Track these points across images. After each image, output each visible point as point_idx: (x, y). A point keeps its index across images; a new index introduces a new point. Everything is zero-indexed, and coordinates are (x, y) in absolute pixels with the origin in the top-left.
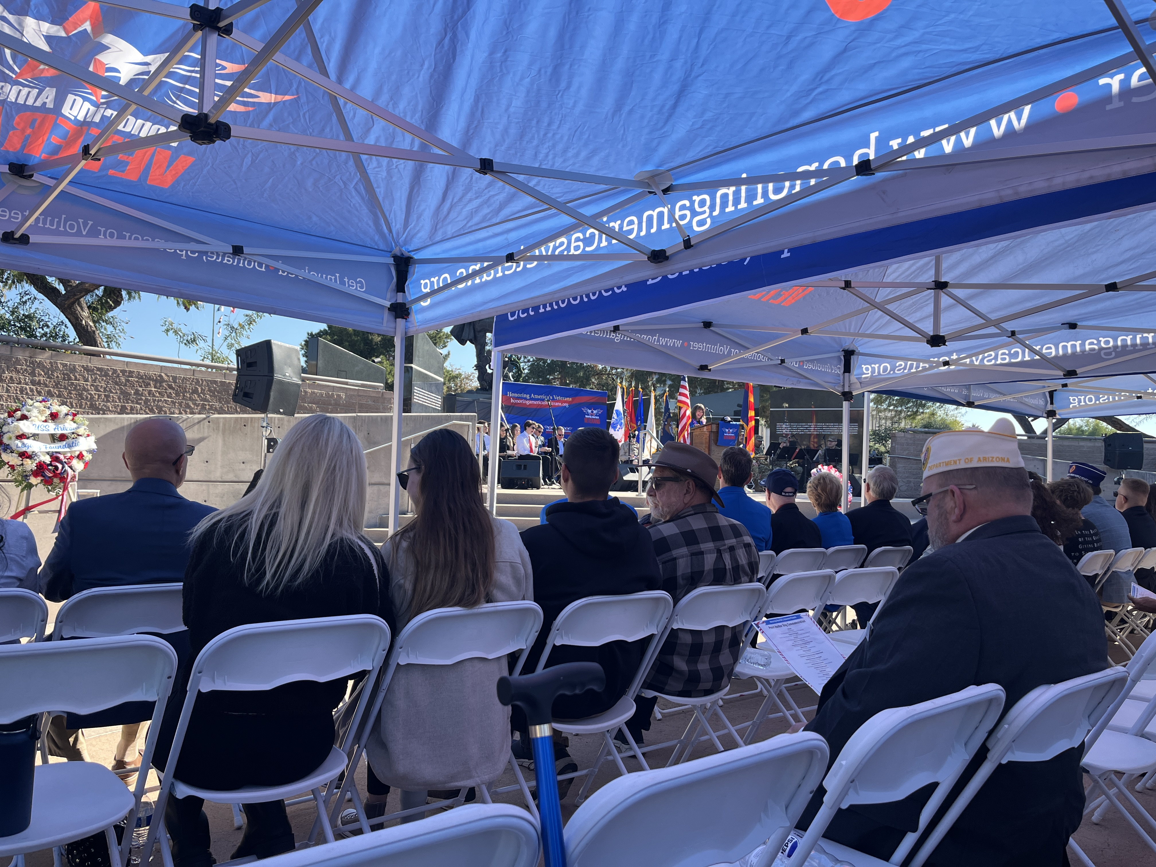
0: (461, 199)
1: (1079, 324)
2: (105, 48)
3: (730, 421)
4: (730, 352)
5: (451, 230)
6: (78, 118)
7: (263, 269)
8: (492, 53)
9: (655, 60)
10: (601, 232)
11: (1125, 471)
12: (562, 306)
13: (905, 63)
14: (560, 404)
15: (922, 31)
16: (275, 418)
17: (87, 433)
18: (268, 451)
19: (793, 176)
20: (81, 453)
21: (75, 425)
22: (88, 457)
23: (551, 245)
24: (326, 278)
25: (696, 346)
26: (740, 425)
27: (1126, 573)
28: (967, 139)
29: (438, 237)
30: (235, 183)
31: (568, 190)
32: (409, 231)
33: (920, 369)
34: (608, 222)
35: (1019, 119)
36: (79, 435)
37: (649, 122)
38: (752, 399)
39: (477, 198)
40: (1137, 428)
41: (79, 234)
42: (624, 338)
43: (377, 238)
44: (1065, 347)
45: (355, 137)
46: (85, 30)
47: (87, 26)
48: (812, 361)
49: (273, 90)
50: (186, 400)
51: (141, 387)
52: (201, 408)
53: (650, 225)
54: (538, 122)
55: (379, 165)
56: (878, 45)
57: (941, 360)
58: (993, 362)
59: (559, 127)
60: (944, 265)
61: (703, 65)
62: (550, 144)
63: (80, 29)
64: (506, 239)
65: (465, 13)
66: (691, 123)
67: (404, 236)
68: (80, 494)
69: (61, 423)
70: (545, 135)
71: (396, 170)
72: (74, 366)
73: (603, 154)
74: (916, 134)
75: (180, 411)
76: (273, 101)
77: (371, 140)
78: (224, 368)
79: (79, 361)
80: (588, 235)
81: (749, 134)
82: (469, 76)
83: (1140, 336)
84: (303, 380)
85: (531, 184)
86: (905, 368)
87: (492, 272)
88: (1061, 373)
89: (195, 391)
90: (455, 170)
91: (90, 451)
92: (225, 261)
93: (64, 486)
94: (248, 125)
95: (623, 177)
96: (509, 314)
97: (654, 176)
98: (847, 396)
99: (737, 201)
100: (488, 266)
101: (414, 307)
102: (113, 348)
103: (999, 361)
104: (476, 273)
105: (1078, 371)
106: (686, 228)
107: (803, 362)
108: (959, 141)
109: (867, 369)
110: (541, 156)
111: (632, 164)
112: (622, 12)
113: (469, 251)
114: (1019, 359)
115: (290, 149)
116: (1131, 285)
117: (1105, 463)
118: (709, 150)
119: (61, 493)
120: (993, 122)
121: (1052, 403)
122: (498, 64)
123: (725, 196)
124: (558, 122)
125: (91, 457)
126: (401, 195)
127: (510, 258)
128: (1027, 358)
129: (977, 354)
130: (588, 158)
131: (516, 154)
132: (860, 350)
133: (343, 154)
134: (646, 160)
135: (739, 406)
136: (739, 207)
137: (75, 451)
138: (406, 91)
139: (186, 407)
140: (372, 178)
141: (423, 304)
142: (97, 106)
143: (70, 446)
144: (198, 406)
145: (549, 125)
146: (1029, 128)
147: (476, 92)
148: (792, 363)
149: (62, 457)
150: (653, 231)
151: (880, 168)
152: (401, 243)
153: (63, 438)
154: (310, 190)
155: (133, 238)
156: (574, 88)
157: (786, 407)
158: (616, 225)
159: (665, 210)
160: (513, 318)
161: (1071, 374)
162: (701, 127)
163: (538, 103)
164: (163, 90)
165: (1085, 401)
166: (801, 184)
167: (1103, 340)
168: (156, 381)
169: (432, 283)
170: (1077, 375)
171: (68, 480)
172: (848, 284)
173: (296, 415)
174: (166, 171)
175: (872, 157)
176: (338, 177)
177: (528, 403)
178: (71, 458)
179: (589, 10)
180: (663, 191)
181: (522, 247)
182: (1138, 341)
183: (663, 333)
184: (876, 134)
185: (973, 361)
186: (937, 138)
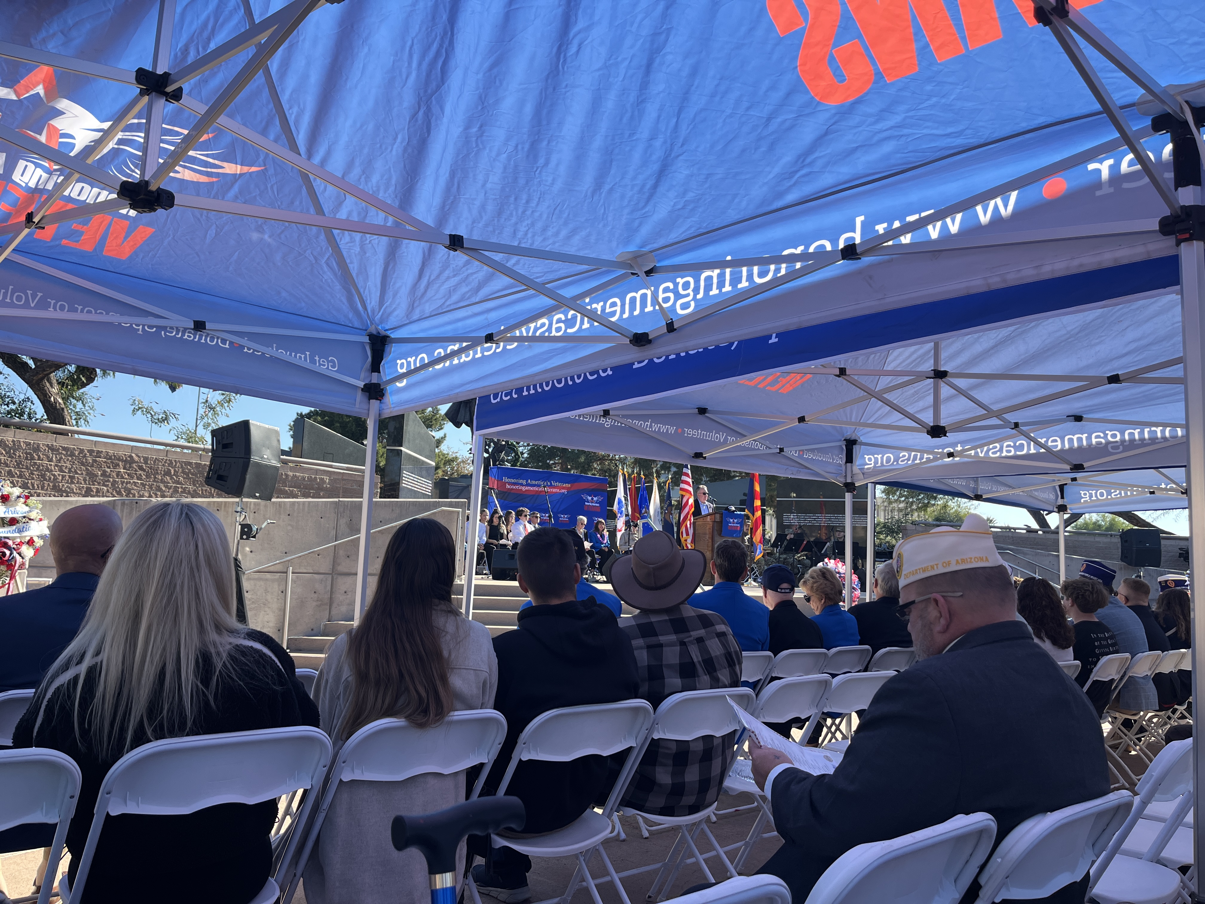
0: (438, 277)
1: (1084, 416)
2: (60, 113)
3: (734, 511)
4: (726, 439)
5: (428, 308)
6: (30, 185)
7: (227, 346)
8: (467, 128)
9: (634, 138)
10: (583, 315)
11: (1142, 568)
12: (546, 389)
13: (888, 148)
14: (558, 490)
15: (903, 115)
16: (251, 502)
17: (40, 517)
18: (241, 538)
19: (779, 260)
20: (32, 538)
21: (27, 509)
22: (39, 543)
23: (532, 326)
24: (296, 356)
25: (690, 432)
26: (745, 515)
27: (1144, 678)
28: (954, 225)
29: (416, 316)
30: (198, 256)
31: (549, 270)
32: (385, 309)
33: (924, 460)
34: (590, 304)
35: (1006, 206)
36: (30, 519)
37: (630, 201)
38: (757, 488)
39: (454, 276)
40: (1154, 524)
41: (26, 306)
42: (615, 423)
43: (351, 315)
44: (1071, 441)
45: (326, 211)
46: (38, 93)
47: (40, 90)
48: (812, 450)
49: (239, 160)
50: (157, 482)
51: (109, 467)
52: (173, 491)
53: (633, 308)
54: (516, 199)
55: (352, 240)
56: (860, 129)
57: (945, 451)
58: (998, 454)
59: (538, 205)
60: (943, 355)
61: (682, 145)
62: (529, 222)
63: (32, 93)
64: (486, 319)
65: (439, 87)
66: (672, 203)
67: (380, 314)
68: (29, 582)
69: (12, 506)
70: (524, 212)
71: (370, 246)
72: (38, 445)
73: (583, 233)
74: (902, 219)
75: (150, 494)
76: (238, 173)
77: (343, 214)
78: (200, 449)
79: (44, 440)
80: (569, 317)
81: (733, 215)
82: (444, 151)
83: (1148, 429)
84: (285, 462)
85: (509, 265)
86: (908, 459)
87: (471, 352)
88: (1068, 467)
89: (168, 473)
90: (431, 246)
91: (41, 537)
92: (186, 337)
93: (12, 574)
94: (212, 196)
95: (605, 257)
96: (492, 396)
97: (637, 257)
98: (850, 487)
99: (721, 284)
100: (466, 346)
101: (389, 388)
102: (81, 426)
103: (1004, 454)
104: (454, 354)
105: (1086, 465)
106: (669, 311)
107: (803, 451)
108: (945, 227)
109: (870, 459)
110: (520, 235)
111: (614, 244)
112: (599, 89)
113: (448, 330)
114: (1024, 452)
115: (257, 222)
116: (1134, 377)
117: (1122, 560)
118: (692, 232)
119: (7, 582)
120: (979, 208)
121: (1062, 497)
122: (474, 139)
123: (709, 279)
124: (537, 200)
125: (42, 543)
126: (375, 272)
127: (489, 338)
128: (1033, 451)
129: (981, 446)
130: (569, 237)
131: (494, 231)
132: (863, 439)
133: (314, 228)
134: (627, 241)
135: (745, 494)
136: (724, 290)
137: (26, 536)
138: (379, 165)
139: (157, 490)
140: (345, 254)
141: (399, 385)
142: (50, 173)
143: (20, 531)
144: (169, 489)
145: (528, 202)
146: (1016, 214)
147: (451, 167)
148: (791, 452)
149: (10, 543)
150: (636, 313)
151: (866, 252)
152: (377, 321)
153: (13, 522)
154: (279, 264)
155: (85, 311)
156: (552, 164)
157: (794, 497)
158: (598, 306)
159: (649, 293)
160: (496, 401)
161: (1078, 468)
162: (683, 208)
163: (516, 179)
164: (121, 159)
165: (1096, 496)
166: (786, 268)
167: (1109, 433)
168: (126, 461)
169: (409, 363)
170: (1084, 469)
171: (16, 568)
172: (842, 372)
173: (273, 500)
174: (123, 242)
175: (858, 241)
176: (309, 252)
177: (524, 488)
178: (21, 544)
179: (566, 86)
180: (645, 272)
181: (502, 328)
182: (1146, 436)
183: (656, 418)
184: (862, 218)
185: (978, 453)
186: (923, 223)
